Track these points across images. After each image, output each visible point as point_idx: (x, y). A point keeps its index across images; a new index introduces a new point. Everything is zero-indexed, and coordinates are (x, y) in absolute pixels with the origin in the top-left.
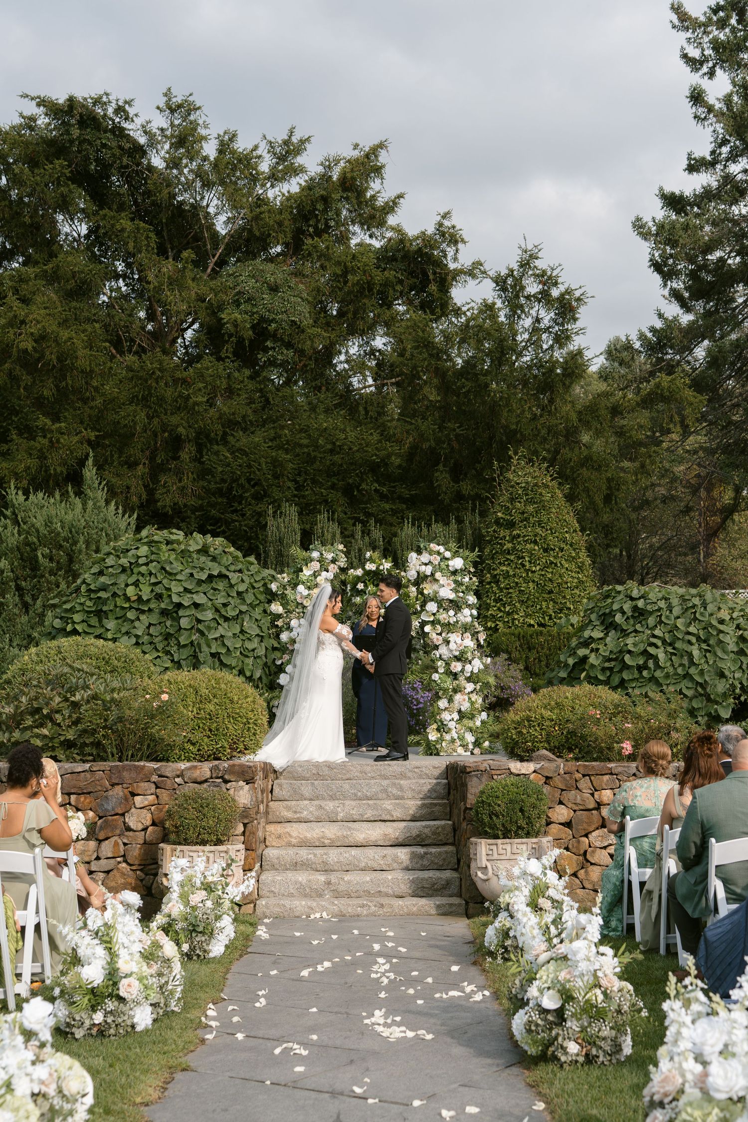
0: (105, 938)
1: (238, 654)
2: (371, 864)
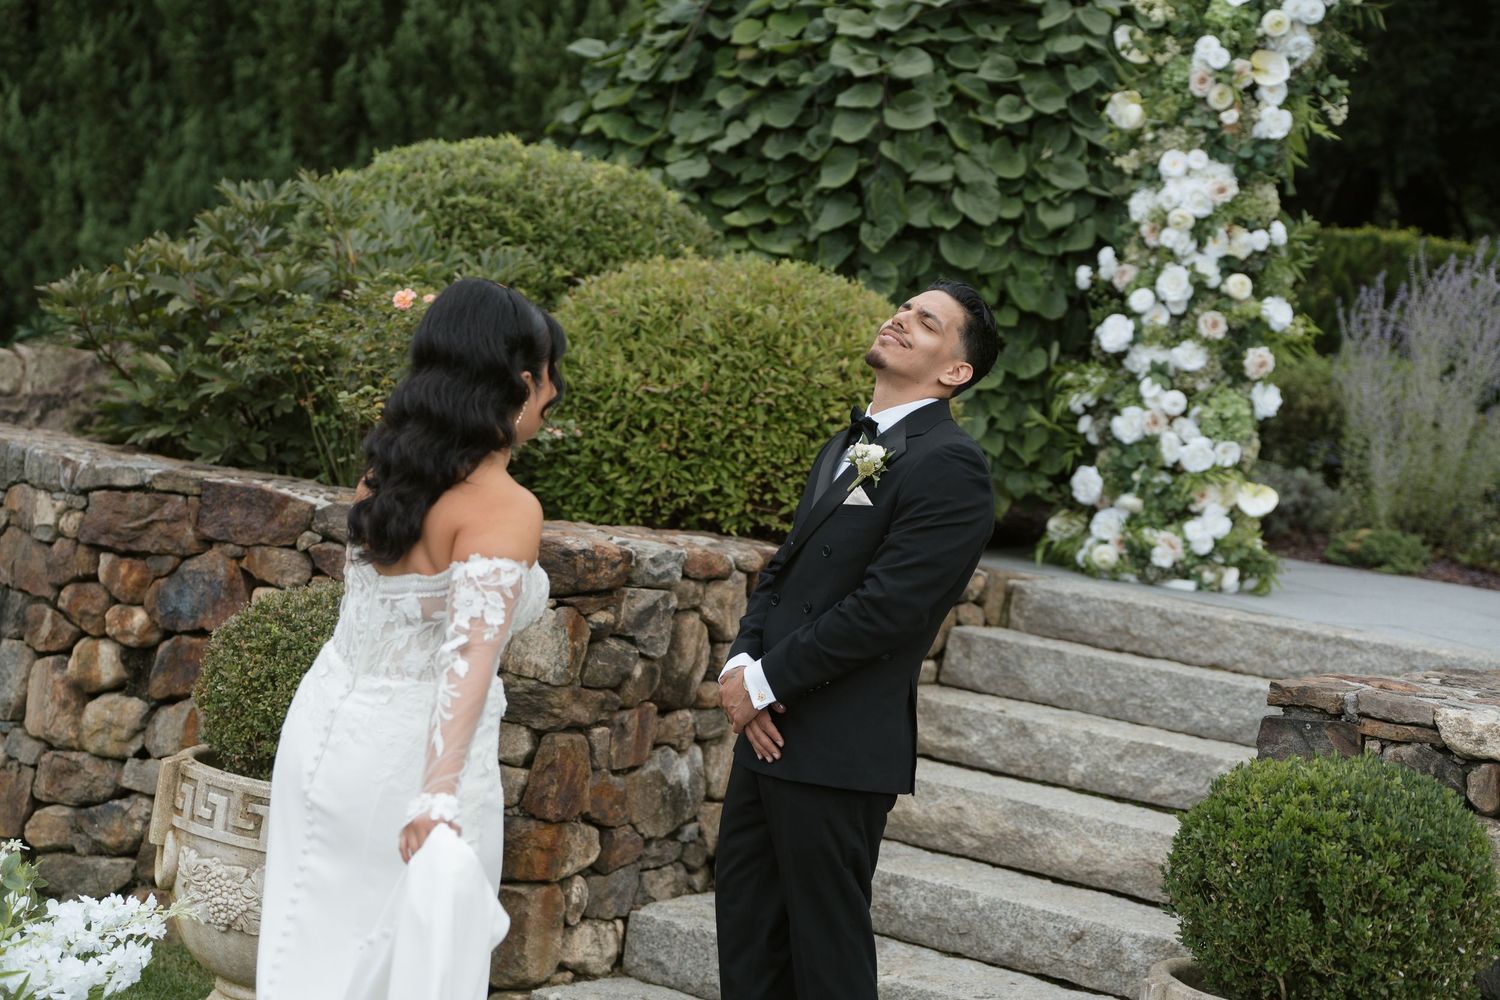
1: (1001, 240)
2: (1033, 951)
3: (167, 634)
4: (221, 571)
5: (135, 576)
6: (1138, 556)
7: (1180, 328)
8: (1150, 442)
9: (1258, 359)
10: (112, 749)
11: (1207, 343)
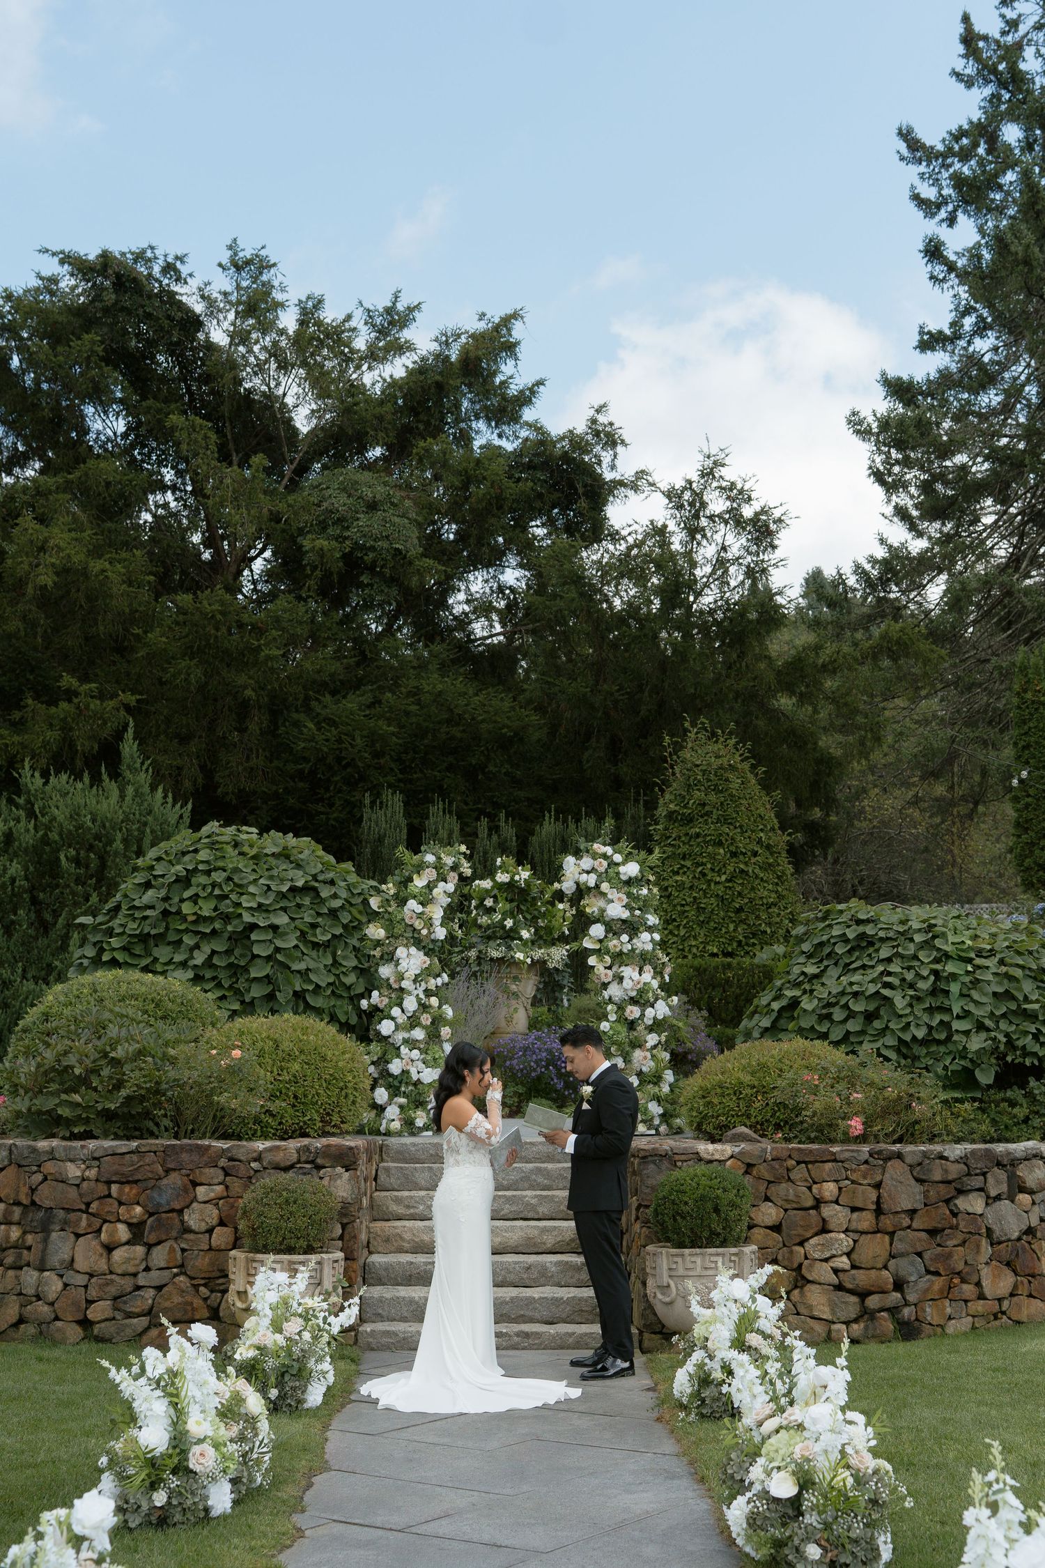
0: (170, 1389)
1: (329, 992)
2: (511, 1277)
3: (151, 1215)
4: (179, 1182)
5: (134, 1191)
6: (409, 1124)
7: (413, 1022)
8: (405, 1072)
9: (445, 1031)
10: (132, 1270)
11: (424, 1027)
